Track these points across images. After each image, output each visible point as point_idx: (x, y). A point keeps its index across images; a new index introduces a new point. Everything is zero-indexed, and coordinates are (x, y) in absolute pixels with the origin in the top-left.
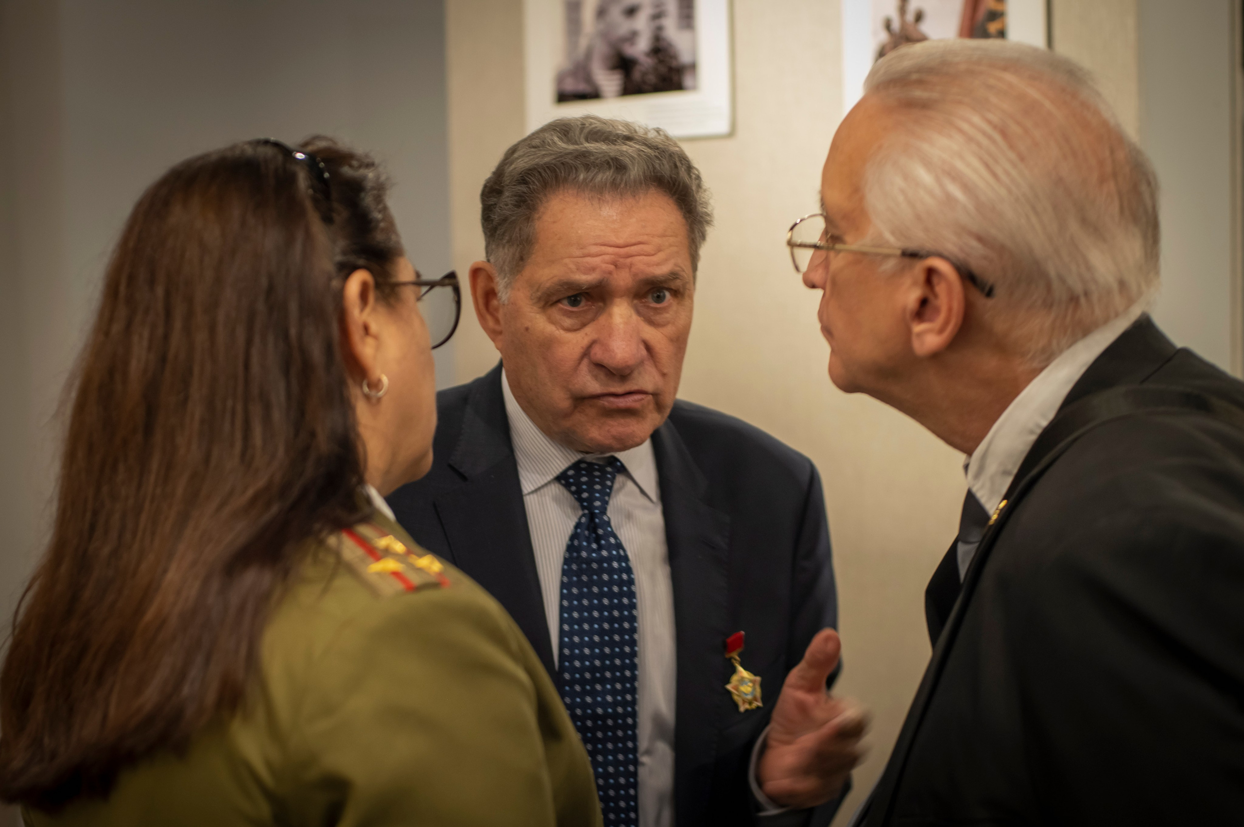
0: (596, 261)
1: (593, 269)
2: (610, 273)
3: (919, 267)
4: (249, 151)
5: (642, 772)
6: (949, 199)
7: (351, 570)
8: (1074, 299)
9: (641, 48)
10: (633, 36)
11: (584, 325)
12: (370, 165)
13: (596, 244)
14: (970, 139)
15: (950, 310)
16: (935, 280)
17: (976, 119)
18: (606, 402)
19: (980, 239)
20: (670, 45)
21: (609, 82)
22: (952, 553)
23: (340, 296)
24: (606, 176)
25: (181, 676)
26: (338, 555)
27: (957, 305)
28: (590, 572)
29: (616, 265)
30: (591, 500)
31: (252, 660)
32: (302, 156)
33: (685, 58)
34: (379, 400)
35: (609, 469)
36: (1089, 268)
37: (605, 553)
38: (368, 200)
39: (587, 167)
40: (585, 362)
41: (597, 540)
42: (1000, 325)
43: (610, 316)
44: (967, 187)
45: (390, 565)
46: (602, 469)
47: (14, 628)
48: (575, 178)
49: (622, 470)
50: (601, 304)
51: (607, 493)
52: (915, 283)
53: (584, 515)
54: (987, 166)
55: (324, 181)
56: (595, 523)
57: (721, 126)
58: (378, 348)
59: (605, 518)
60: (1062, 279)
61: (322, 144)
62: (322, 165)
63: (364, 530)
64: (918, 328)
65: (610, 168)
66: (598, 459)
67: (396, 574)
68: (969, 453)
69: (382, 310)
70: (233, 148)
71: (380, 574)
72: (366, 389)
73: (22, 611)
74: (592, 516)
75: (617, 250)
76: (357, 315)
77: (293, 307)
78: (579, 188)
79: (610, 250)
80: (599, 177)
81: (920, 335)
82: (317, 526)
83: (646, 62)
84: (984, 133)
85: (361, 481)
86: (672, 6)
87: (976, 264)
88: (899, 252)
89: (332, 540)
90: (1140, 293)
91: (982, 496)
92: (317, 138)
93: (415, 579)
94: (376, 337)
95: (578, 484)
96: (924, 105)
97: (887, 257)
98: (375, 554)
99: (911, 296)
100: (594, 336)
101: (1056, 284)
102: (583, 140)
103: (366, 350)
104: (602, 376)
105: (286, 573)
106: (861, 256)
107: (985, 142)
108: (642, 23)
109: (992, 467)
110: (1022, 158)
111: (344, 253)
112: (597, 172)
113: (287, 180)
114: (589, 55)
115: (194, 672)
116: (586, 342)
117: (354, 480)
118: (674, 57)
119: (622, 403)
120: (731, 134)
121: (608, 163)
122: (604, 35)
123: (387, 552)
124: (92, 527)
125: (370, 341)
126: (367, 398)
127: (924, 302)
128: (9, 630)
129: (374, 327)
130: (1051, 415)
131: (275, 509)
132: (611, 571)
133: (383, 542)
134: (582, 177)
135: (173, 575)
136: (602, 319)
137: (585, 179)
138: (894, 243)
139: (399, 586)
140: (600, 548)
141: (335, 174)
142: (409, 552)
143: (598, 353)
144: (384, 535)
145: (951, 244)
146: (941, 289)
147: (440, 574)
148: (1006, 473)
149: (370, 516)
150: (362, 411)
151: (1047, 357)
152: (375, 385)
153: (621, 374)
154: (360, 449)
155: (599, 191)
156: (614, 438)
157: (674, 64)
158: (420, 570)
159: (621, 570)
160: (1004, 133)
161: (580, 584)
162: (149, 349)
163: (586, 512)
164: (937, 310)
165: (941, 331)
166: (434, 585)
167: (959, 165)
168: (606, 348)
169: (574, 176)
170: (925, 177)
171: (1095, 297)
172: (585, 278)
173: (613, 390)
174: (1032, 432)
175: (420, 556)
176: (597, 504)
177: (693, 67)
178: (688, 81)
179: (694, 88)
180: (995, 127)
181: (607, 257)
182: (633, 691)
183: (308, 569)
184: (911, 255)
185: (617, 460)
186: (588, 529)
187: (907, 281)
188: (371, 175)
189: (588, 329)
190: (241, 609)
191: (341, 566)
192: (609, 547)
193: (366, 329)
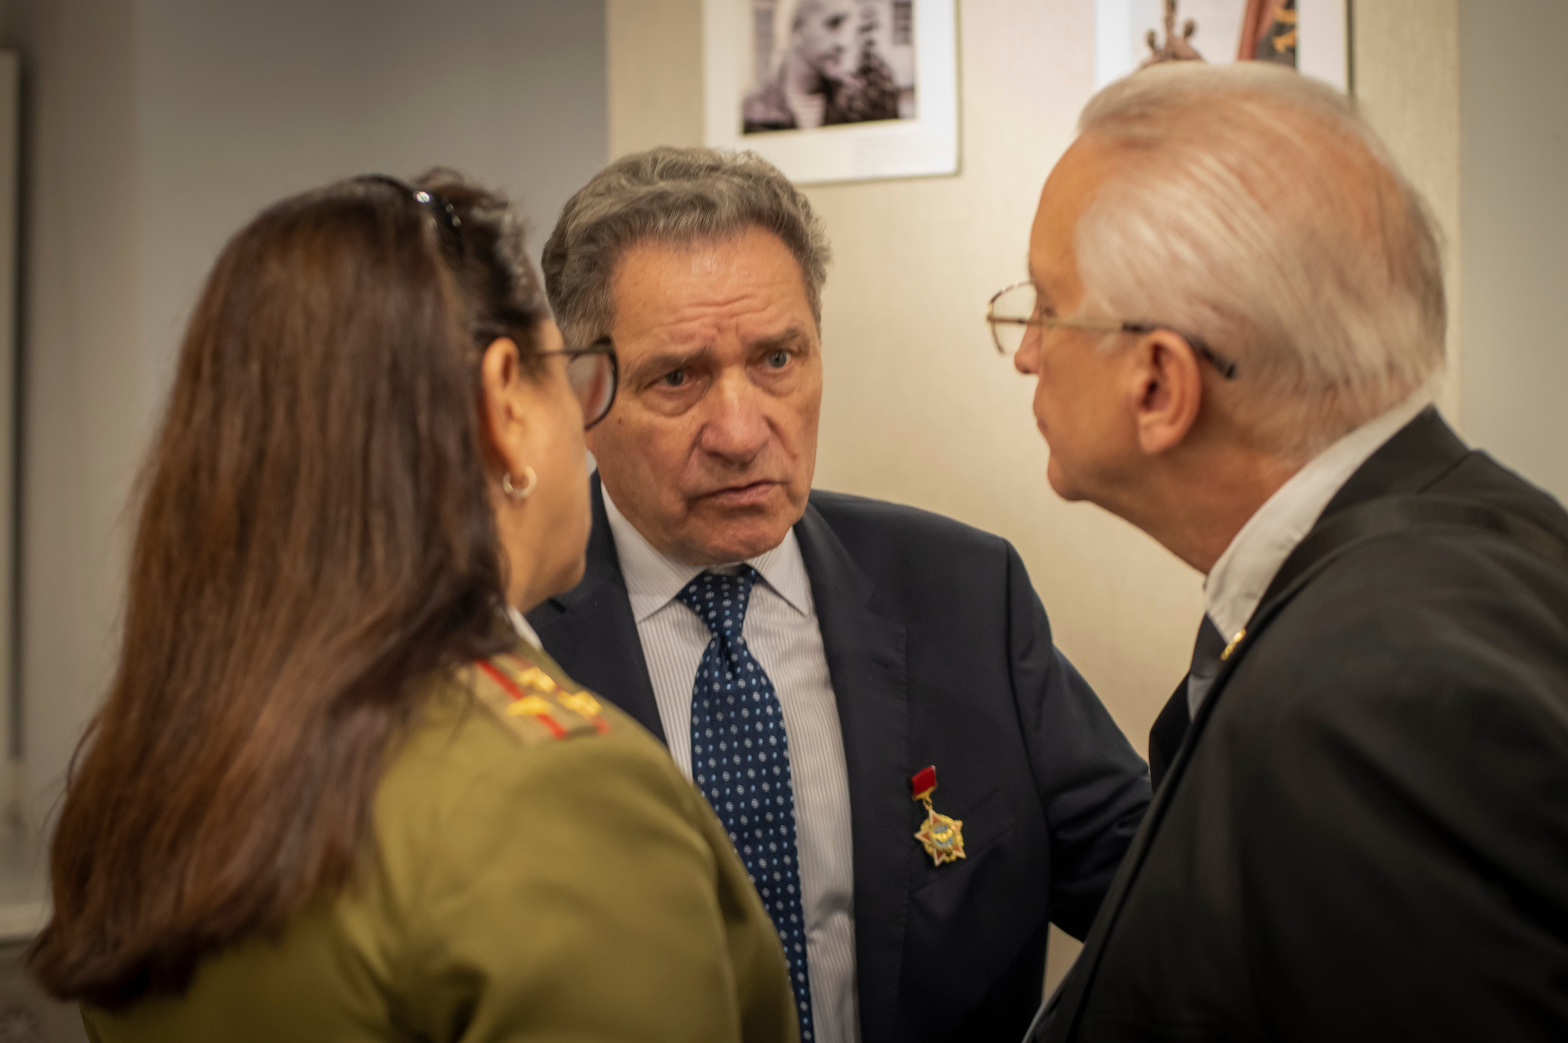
0: (694, 326)
1: (690, 337)
2: (713, 339)
3: (1143, 344)
4: (360, 190)
5: (810, 950)
6: (1176, 261)
7: (486, 711)
8: (1330, 387)
9: (846, 68)
10: (837, 52)
11: (689, 407)
12: (503, 205)
13: (691, 305)
14: (1201, 185)
15: (1183, 395)
16: (1164, 359)
17: (1209, 161)
18: (724, 500)
19: (1217, 308)
20: (882, 64)
21: (807, 109)
22: (1183, 689)
23: (477, 371)
24: (690, 219)
25: (275, 844)
26: (469, 692)
27: (1192, 388)
28: (725, 708)
29: (720, 329)
30: (720, 619)
31: (364, 822)
32: (426, 198)
33: (901, 79)
34: (524, 501)
35: (741, 580)
36: (1349, 344)
37: (742, 683)
38: (504, 249)
39: (667, 211)
40: (696, 452)
41: (732, 667)
42: (1242, 415)
43: (720, 391)
44: (1198, 245)
45: (534, 705)
46: (732, 581)
47: (69, 782)
48: (654, 226)
49: (759, 579)
50: (706, 378)
51: (740, 609)
52: (1139, 364)
53: (713, 639)
54: (1222, 219)
55: (454, 230)
56: (728, 649)
57: (948, 165)
58: (524, 434)
59: (740, 640)
60: (1315, 360)
61: (445, 180)
62: (450, 208)
63: (504, 662)
64: (1145, 418)
65: (695, 208)
66: (727, 569)
67: (543, 718)
68: (1206, 571)
69: (527, 388)
70: (340, 185)
71: (524, 718)
72: (508, 487)
73: (80, 761)
74: (723, 640)
75: (716, 309)
76: (500, 395)
77: (423, 388)
78: (660, 239)
79: (710, 310)
80: (684, 221)
81: (1148, 427)
82: (445, 657)
83: (853, 85)
84: (1218, 177)
85: (502, 602)
86: (885, 15)
87: (1213, 339)
88: (1118, 325)
89: (463, 675)
90: (1419, 381)
91: (1221, 622)
92: (437, 171)
93: (567, 723)
94: (521, 422)
95: (703, 602)
96: (1146, 146)
97: (1105, 331)
98: (515, 691)
99: (1136, 380)
100: (704, 419)
101: (1308, 366)
102: (656, 178)
103: (510, 439)
104: (718, 468)
105: (405, 716)
106: (1075, 331)
107: (1219, 188)
108: (848, 37)
109: (1233, 588)
110: (1265, 207)
111: (481, 318)
112: (679, 217)
113: (410, 227)
114: (782, 75)
115: (292, 839)
116: (694, 427)
117: (493, 599)
118: (888, 78)
119: (745, 499)
120: (958, 173)
121: (692, 203)
122: (801, 51)
123: (531, 690)
124: (171, 662)
125: (514, 428)
126: (510, 497)
127: (1152, 388)
128: (63, 785)
129: (518, 409)
130: (1306, 527)
131: (393, 639)
132: (752, 705)
133: (527, 676)
134: (661, 224)
135: (267, 718)
136: (711, 396)
137: (666, 227)
138: (1112, 314)
139: (544, 731)
140: (736, 677)
141: (465, 219)
142: (559, 688)
143: (710, 439)
144: (527, 666)
145: (1181, 314)
146: (1171, 370)
147: (598, 717)
148: (1249, 595)
149: (511, 645)
150: (504, 516)
151: (1301, 456)
152: (519, 482)
153: (741, 461)
154: (502, 564)
155: (684, 238)
156: (742, 543)
157: (888, 86)
158: (571, 712)
159: (763, 704)
160: (1243, 177)
161: (714, 725)
162: (244, 439)
163: (716, 634)
164: (1167, 396)
165: (1173, 421)
166: (590, 730)
167: (1188, 218)
168: (719, 430)
169: (652, 224)
170: (1147, 233)
171: (1356, 383)
172: (682, 349)
173: (733, 483)
174: (1282, 547)
175: (572, 693)
176: (728, 623)
177: (911, 90)
178: (904, 107)
179: (912, 116)
180: (1231, 169)
181: (707, 320)
182: (793, 852)
183: (433, 710)
184: (1134, 329)
185: (749, 568)
186: (720, 655)
187: (1130, 361)
188: (507, 218)
189: (694, 412)
190: (350, 761)
191: (474, 706)
192: (747, 676)
193: (509, 412)
